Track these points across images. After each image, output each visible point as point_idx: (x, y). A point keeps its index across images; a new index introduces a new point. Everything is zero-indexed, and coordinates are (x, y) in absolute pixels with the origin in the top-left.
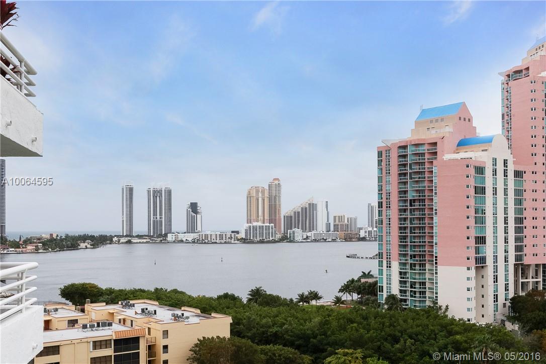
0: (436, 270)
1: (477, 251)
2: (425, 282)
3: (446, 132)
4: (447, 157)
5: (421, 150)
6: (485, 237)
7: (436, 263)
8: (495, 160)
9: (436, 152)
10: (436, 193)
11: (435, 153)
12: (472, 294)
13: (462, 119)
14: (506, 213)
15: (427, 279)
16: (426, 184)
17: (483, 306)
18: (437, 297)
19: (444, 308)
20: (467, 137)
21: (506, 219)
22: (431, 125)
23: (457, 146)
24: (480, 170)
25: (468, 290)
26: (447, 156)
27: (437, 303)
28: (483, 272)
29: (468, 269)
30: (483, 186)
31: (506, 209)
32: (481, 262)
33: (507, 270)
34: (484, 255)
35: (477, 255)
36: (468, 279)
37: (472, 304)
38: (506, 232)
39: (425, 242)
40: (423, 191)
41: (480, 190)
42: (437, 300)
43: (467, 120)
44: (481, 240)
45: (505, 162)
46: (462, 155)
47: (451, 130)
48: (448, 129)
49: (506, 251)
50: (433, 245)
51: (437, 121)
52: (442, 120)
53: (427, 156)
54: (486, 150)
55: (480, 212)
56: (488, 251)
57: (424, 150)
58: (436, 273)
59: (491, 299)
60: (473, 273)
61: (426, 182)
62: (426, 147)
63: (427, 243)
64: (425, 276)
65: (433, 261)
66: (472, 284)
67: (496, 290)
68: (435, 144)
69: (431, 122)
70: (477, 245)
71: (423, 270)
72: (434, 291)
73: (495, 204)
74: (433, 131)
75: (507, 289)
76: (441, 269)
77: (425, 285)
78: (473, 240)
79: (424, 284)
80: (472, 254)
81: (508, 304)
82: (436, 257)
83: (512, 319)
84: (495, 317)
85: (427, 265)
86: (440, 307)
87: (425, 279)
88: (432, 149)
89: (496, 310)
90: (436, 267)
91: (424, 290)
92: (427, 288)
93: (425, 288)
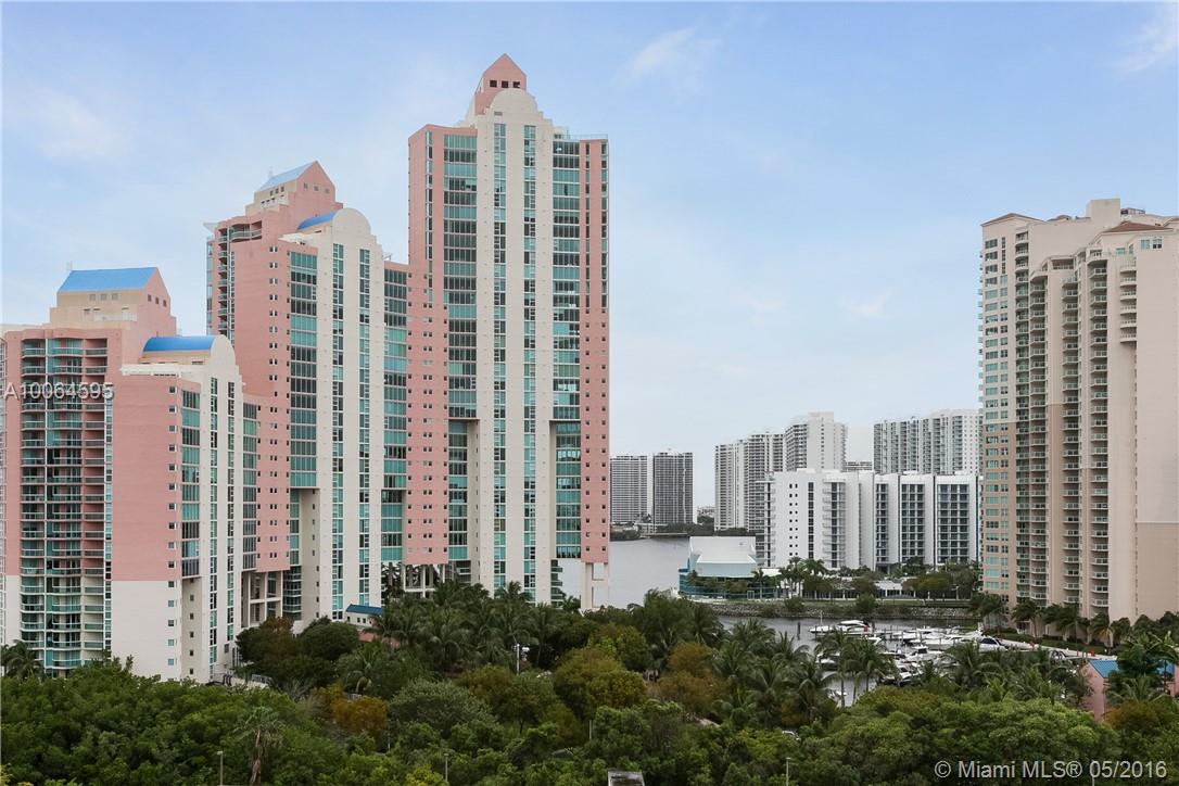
0: (108, 589)
1: (185, 550)
2: (79, 615)
3: (123, 322)
4: (129, 369)
5: (73, 350)
6: (198, 524)
7: (108, 576)
8: (215, 383)
9: (105, 359)
10: (109, 439)
11: (103, 361)
12: (177, 632)
13: (153, 299)
14: (231, 481)
15: (83, 608)
16: (83, 419)
17: (192, 653)
18: (108, 642)
19: (123, 663)
20: (161, 335)
21: (230, 491)
22: (92, 305)
23: (145, 350)
24: (191, 399)
25: (171, 624)
26: (127, 367)
27: (109, 654)
28: (193, 590)
29: (171, 584)
30: (196, 428)
31: (230, 472)
32: (190, 569)
33: (230, 584)
34: (196, 558)
35: (185, 559)
36: (171, 603)
37: (177, 651)
38: (230, 516)
39: (79, 535)
40: (77, 433)
41: (191, 437)
42: (109, 648)
43: (161, 302)
44: (191, 530)
45: (231, 385)
46: (155, 368)
47: (135, 318)
48: (127, 316)
49: (230, 550)
50: (102, 541)
51: (104, 296)
52: (115, 296)
53: (85, 365)
54: (201, 363)
55: (191, 476)
56: (203, 550)
57: (80, 352)
58: (108, 596)
59: (206, 638)
60: (177, 592)
61: (83, 415)
62: (84, 347)
63: (83, 537)
64: (78, 602)
65: (102, 572)
66: (177, 613)
67: (214, 623)
68: (103, 342)
69: (92, 297)
70: (185, 540)
71: (74, 590)
72: (104, 631)
73: (214, 463)
74: (98, 317)
75: (230, 620)
76: (117, 587)
77: (79, 621)
78: (178, 530)
79: (76, 617)
80: (178, 559)
81: (233, 645)
82: (109, 564)
83: (245, 673)
84: (211, 672)
85: (82, 579)
86: (117, 660)
87: (79, 608)
88: (97, 352)
89: (213, 659)
90: (108, 584)
91: (75, 631)
92: (83, 627)
93: (79, 626)
